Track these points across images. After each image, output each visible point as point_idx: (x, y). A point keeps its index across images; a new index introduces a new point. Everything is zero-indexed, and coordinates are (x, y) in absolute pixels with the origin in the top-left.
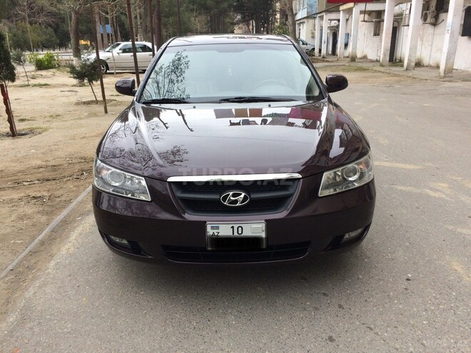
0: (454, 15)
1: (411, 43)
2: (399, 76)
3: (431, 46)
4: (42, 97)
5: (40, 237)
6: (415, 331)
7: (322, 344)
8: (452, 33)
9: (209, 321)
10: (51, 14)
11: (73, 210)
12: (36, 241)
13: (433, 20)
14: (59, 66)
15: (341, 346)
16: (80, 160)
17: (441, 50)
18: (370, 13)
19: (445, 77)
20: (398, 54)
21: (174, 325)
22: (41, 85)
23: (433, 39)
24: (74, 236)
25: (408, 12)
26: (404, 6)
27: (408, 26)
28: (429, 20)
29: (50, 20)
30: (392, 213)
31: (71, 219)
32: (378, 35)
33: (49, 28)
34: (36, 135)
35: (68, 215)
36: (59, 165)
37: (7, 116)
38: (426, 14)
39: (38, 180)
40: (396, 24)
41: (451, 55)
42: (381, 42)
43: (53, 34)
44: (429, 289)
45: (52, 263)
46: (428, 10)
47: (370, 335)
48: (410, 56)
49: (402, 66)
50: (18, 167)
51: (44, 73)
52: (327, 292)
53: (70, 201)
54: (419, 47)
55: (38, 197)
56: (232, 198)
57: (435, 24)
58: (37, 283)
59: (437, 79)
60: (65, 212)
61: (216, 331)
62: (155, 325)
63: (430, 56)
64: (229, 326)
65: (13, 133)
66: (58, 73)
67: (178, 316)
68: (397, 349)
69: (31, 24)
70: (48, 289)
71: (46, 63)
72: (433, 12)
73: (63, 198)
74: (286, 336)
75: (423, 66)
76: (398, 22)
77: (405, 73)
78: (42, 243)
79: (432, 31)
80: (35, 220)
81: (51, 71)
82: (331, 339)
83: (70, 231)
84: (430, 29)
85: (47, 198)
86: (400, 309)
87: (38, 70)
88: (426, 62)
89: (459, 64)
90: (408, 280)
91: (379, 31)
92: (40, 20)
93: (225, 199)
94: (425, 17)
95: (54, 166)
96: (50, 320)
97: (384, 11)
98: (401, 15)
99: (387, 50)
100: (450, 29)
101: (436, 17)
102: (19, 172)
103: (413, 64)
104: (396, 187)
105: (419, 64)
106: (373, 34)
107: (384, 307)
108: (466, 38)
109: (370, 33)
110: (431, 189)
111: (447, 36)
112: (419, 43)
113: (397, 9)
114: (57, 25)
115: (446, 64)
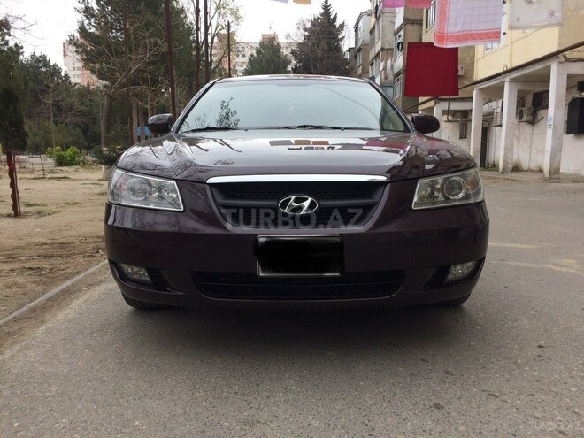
0: (556, 108)
1: (506, 142)
2: (494, 178)
3: (530, 147)
4: (59, 189)
5: (32, 304)
6: (562, 399)
7: (424, 412)
8: (555, 128)
9: (257, 385)
10: (81, 114)
11: (80, 281)
12: (25, 308)
13: (530, 118)
14: (84, 163)
15: (453, 414)
16: (96, 239)
17: (542, 152)
18: (454, 113)
19: (550, 178)
20: (491, 158)
21: (207, 389)
22: (59, 178)
23: (532, 139)
24: (76, 303)
25: (499, 110)
26: (495, 105)
27: (501, 125)
28: (525, 118)
29: (79, 120)
30: (507, 284)
31: (76, 289)
32: (465, 138)
33: (77, 129)
34: (44, 216)
35: (73, 285)
36: (70, 243)
37: (11, 202)
38: (521, 111)
39: (39, 256)
40: (486, 125)
41: (556, 153)
42: (470, 145)
43: (81, 136)
44: (572, 356)
45: (43, 328)
46: (523, 106)
47: (495, 404)
48: (505, 156)
49: (497, 170)
50: (16, 243)
51: (64, 168)
52: (427, 359)
53: (77, 273)
54: (515, 149)
55: (36, 268)
56: (294, 204)
57: (533, 122)
58: (17, 347)
59: (542, 180)
60: (69, 283)
61: (268, 397)
62: (180, 389)
63: (530, 159)
64: (287, 391)
65: (17, 213)
66: (81, 170)
67: (213, 380)
68: (538, 418)
69: (56, 123)
70: (31, 353)
71: (69, 159)
72: (530, 109)
73: (68, 271)
74: (371, 403)
75: (522, 170)
76: (489, 122)
77: (502, 176)
78: (33, 310)
79: (531, 131)
80: (27, 289)
81: (74, 168)
82: (437, 406)
83: (72, 299)
84: (527, 128)
85: (48, 270)
86: (534, 376)
87: (58, 166)
88: (525, 165)
89: (566, 167)
90: (540, 346)
91: (466, 133)
92: (68, 120)
93: (284, 205)
94: (520, 115)
95: (62, 244)
96: (28, 383)
97: (471, 110)
98: (491, 114)
99: (477, 152)
100: (552, 123)
101: (534, 115)
102: (17, 247)
103: (510, 166)
104: (508, 263)
105: (517, 169)
106: (458, 136)
107: (510, 373)
108: (572, 136)
109: (455, 135)
110: (554, 264)
111: (550, 132)
112: (515, 144)
113: (486, 108)
114: (87, 126)
115: (551, 164)
